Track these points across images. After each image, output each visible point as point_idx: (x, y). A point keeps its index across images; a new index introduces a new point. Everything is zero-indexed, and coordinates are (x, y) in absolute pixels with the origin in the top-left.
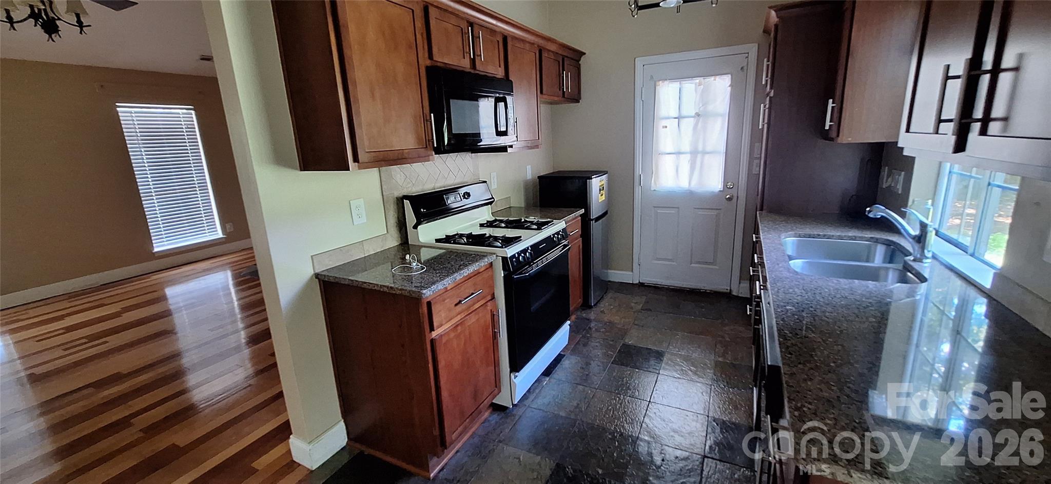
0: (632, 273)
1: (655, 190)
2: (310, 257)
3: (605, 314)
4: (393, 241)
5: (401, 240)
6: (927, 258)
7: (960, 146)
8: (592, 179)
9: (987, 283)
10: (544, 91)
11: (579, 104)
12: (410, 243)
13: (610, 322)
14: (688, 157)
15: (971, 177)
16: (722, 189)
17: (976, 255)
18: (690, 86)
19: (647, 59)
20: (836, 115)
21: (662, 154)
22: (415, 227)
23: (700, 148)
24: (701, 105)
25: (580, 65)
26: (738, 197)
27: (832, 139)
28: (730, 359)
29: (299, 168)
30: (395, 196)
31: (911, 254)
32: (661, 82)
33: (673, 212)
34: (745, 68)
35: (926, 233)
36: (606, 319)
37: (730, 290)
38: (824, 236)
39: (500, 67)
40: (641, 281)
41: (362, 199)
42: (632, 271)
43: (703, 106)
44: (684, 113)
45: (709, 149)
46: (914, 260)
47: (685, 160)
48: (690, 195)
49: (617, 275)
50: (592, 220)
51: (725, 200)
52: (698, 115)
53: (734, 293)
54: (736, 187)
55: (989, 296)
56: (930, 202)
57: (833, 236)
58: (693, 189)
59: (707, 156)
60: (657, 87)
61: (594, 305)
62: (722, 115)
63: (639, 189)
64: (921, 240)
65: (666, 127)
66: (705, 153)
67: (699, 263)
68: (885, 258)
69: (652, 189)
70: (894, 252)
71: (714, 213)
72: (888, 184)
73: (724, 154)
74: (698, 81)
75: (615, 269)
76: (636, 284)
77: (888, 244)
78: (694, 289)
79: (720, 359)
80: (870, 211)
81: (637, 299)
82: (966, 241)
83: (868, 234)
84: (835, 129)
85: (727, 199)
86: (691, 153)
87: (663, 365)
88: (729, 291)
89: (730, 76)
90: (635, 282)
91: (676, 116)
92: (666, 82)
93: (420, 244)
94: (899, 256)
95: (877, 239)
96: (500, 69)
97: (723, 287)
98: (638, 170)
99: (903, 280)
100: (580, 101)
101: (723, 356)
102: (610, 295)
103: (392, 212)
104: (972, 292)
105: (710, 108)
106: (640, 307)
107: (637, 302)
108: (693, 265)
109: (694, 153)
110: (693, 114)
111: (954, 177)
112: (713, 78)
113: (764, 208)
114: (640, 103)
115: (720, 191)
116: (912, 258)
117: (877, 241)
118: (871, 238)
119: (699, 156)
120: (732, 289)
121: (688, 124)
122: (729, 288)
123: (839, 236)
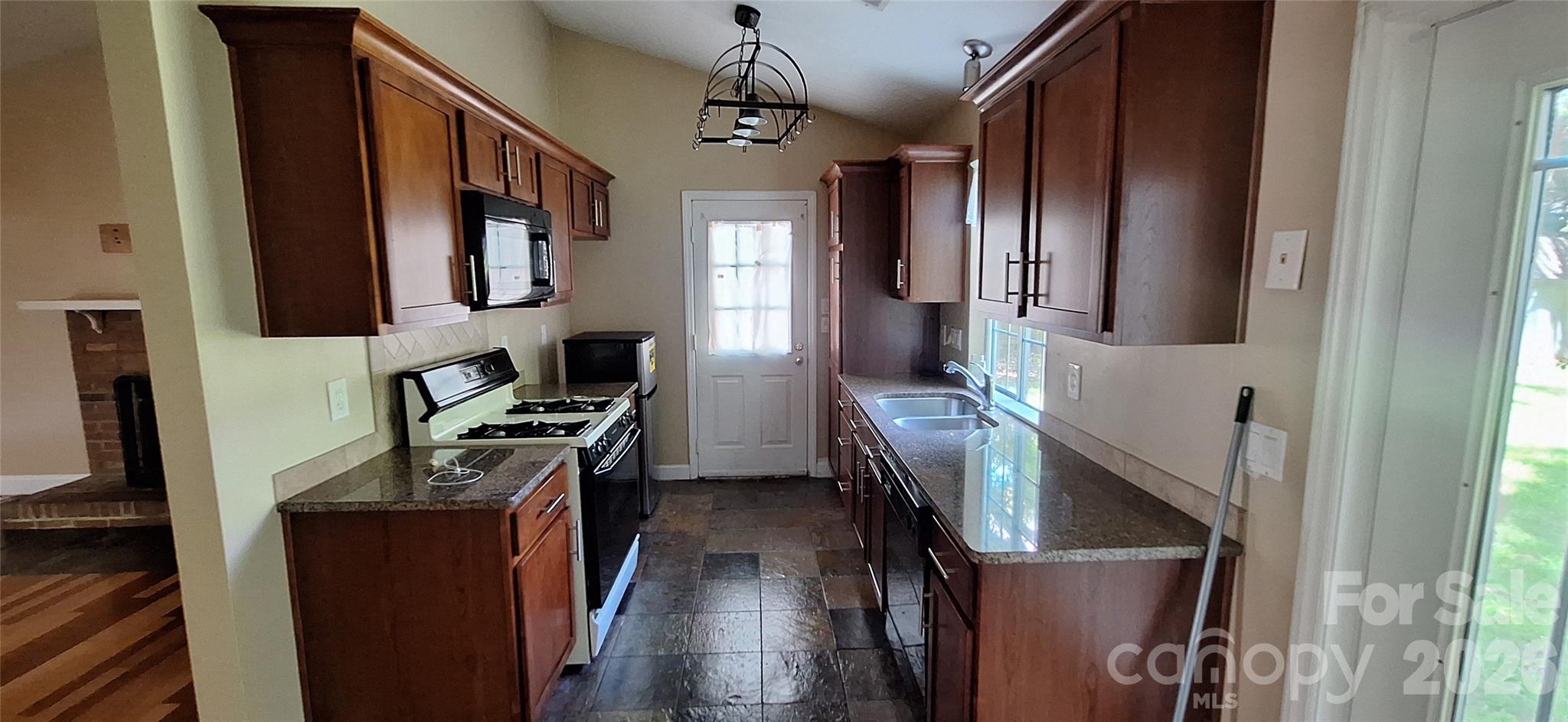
0: (688, 466)
1: (713, 355)
2: (271, 478)
3: (668, 522)
4: (383, 444)
5: (394, 442)
6: (992, 406)
7: (1022, 312)
8: (642, 342)
9: (1035, 419)
10: (575, 227)
11: (606, 242)
12: (411, 445)
13: (680, 532)
14: (750, 313)
15: (1009, 334)
16: (790, 351)
17: (1022, 400)
18: (747, 230)
19: (696, 194)
20: (905, 275)
21: (720, 310)
22: (425, 419)
23: (763, 304)
24: (761, 254)
25: (607, 191)
26: (808, 360)
27: (901, 298)
28: (828, 546)
29: (259, 332)
30: (388, 374)
31: (980, 405)
32: (713, 222)
33: (736, 381)
34: (805, 216)
35: (990, 384)
36: (672, 529)
37: (808, 472)
38: (909, 394)
39: (533, 192)
40: (700, 475)
41: (344, 379)
42: (689, 463)
43: (763, 254)
44: (743, 260)
45: (772, 304)
46: (984, 410)
47: (747, 317)
48: (756, 359)
49: (669, 472)
50: (644, 397)
51: (795, 364)
52: (758, 264)
53: (812, 475)
54: (805, 347)
55: (1039, 431)
56: (983, 356)
57: (916, 394)
58: (758, 352)
59: (771, 313)
60: (710, 228)
61: (651, 514)
62: (785, 266)
63: (692, 354)
64: (986, 391)
65: (722, 276)
66: (768, 308)
67: (770, 442)
68: (959, 410)
69: (710, 354)
70: (966, 404)
71: (784, 380)
72: (949, 343)
73: (790, 311)
74: (756, 225)
75: (665, 464)
76: (694, 480)
77: (960, 398)
78: (767, 477)
79: (820, 548)
80: (946, 368)
81: (704, 498)
82: (1013, 390)
83: (943, 390)
84: (905, 287)
85: (796, 363)
86: (753, 308)
87: (761, 568)
88: (806, 473)
89: (790, 223)
90: (693, 478)
91: (734, 264)
92: (719, 223)
93: (433, 444)
94: (970, 408)
95: (951, 394)
96: (533, 195)
97: (798, 470)
98: (690, 330)
99: (980, 426)
100: (609, 238)
101: (821, 544)
102: (665, 499)
103: (383, 398)
104: (1027, 430)
105: (771, 256)
106: (709, 507)
107: (704, 501)
108: (764, 446)
109: (757, 308)
110: (753, 263)
111: (996, 333)
112: (771, 223)
113: (844, 370)
114: (689, 247)
115: (789, 353)
116: (982, 408)
117: (950, 396)
118: (946, 393)
119: (763, 312)
120: (810, 470)
121: (747, 273)
122: (806, 470)
123: (921, 394)
